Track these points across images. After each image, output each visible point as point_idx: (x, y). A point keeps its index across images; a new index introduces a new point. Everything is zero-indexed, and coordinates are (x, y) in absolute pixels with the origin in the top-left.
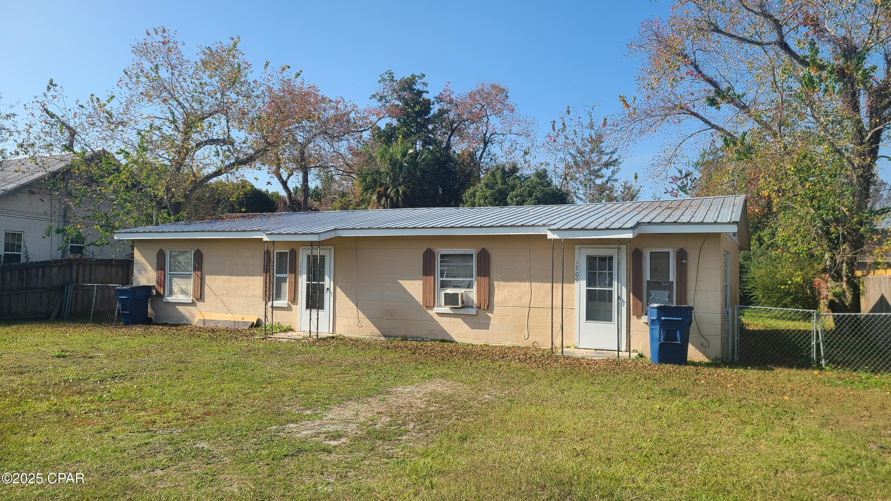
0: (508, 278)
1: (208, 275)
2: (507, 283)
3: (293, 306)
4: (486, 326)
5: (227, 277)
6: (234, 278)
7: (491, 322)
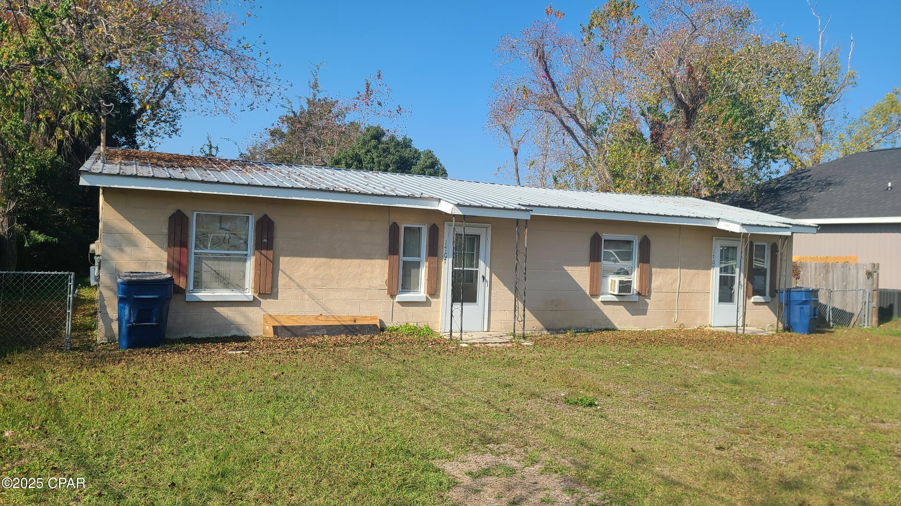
0: (663, 265)
1: (286, 256)
2: (663, 270)
3: (432, 300)
4: (644, 312)
5: (323, 260)
6: (336, 262)
7: (649, 308)
